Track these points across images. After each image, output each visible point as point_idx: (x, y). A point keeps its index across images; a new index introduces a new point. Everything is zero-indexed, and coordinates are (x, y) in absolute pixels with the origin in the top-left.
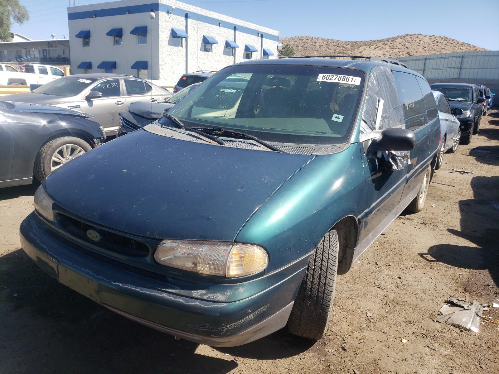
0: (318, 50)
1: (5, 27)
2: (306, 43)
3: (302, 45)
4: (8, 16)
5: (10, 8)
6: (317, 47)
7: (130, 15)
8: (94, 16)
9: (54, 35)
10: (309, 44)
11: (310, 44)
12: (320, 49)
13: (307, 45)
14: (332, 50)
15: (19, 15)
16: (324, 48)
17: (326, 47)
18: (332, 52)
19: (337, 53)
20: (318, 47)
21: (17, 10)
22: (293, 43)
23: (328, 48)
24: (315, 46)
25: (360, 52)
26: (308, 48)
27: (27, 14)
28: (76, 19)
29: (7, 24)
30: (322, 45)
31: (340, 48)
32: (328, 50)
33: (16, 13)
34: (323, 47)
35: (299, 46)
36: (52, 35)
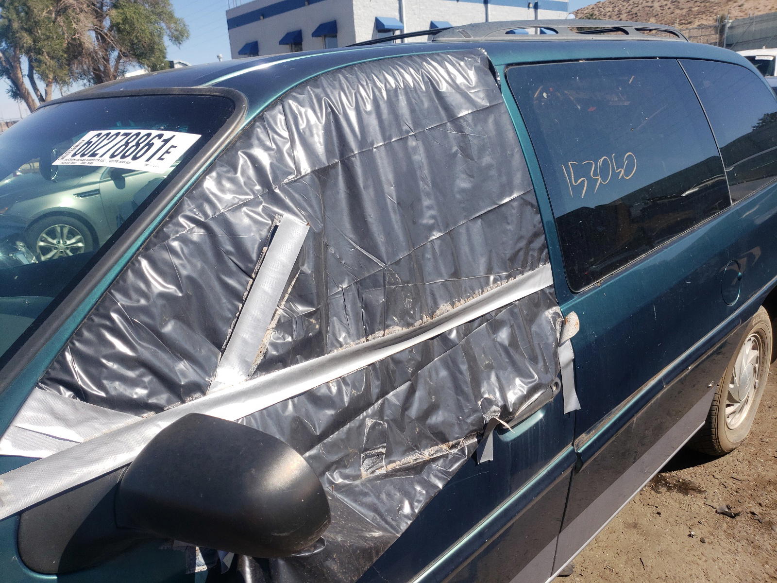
0: (658, 15)
1: (157, 54)
2: (636, 5)
3: (628, 10)
4: (160, 36)
5: (163, 25)
6: (655, 10)
7: (311, 6)
8: (261, 17)
9: (221, 55)
10: (640, 7)
11: (643, 5)
12: (663, 12)
13: (638, 8)
14: (685, 11)
15: (176, 33)
16: (669, 9)
17: (672, 7)
18: (684, 13)
19: (694, 13)
20: (659, 9)
21: (172, 25)
22: (611, 9)
23: (677, 7)
24: (651, 9)
25: (739, 6)
26: (639, 14)
27: (187, 30)
28: (238, 26)
29: (159, 49)
30: (666, 5)
31: (699, 5)
32: (678, 11)
33: (173, 30)
34: (667, 7)
35: (623, 12)
36: (218, 57)
